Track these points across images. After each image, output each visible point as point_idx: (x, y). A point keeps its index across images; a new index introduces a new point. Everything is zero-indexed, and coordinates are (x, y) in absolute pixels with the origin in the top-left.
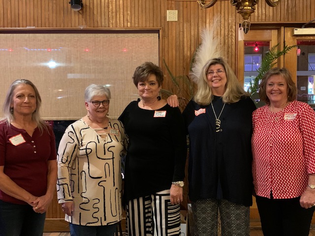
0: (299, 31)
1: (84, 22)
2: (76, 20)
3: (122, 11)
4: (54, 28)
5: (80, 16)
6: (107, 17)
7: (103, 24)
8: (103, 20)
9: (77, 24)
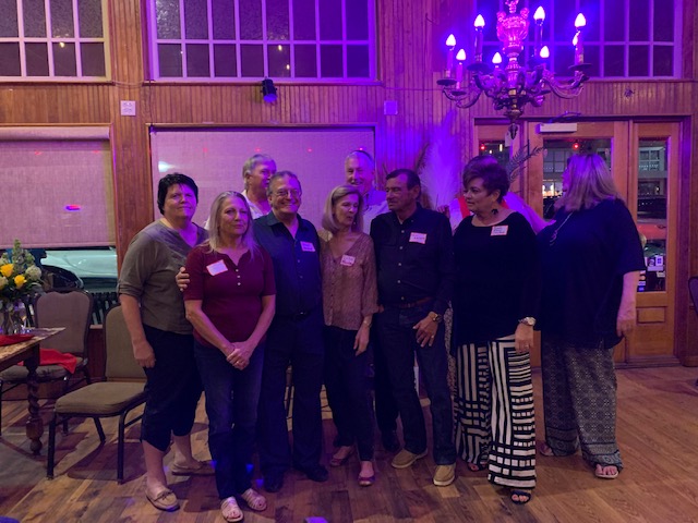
0: (546, 128)
1: (278, 117)
2: (266, 113)
3: (326, 102)
4: (239, 123)
5: (273, 108)
6: (307, 110)
7: (303, 119)
8: (303, 114)
9: (269, 119)
